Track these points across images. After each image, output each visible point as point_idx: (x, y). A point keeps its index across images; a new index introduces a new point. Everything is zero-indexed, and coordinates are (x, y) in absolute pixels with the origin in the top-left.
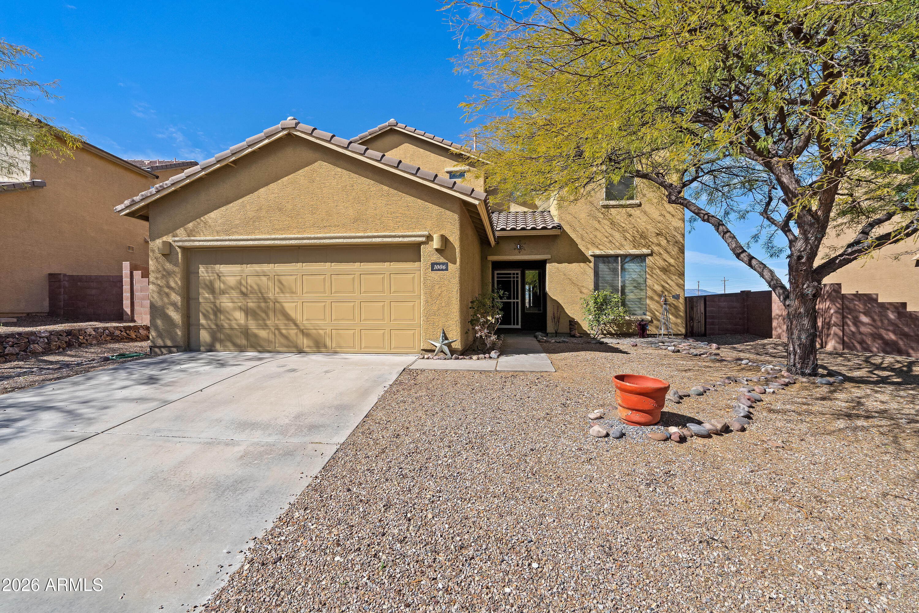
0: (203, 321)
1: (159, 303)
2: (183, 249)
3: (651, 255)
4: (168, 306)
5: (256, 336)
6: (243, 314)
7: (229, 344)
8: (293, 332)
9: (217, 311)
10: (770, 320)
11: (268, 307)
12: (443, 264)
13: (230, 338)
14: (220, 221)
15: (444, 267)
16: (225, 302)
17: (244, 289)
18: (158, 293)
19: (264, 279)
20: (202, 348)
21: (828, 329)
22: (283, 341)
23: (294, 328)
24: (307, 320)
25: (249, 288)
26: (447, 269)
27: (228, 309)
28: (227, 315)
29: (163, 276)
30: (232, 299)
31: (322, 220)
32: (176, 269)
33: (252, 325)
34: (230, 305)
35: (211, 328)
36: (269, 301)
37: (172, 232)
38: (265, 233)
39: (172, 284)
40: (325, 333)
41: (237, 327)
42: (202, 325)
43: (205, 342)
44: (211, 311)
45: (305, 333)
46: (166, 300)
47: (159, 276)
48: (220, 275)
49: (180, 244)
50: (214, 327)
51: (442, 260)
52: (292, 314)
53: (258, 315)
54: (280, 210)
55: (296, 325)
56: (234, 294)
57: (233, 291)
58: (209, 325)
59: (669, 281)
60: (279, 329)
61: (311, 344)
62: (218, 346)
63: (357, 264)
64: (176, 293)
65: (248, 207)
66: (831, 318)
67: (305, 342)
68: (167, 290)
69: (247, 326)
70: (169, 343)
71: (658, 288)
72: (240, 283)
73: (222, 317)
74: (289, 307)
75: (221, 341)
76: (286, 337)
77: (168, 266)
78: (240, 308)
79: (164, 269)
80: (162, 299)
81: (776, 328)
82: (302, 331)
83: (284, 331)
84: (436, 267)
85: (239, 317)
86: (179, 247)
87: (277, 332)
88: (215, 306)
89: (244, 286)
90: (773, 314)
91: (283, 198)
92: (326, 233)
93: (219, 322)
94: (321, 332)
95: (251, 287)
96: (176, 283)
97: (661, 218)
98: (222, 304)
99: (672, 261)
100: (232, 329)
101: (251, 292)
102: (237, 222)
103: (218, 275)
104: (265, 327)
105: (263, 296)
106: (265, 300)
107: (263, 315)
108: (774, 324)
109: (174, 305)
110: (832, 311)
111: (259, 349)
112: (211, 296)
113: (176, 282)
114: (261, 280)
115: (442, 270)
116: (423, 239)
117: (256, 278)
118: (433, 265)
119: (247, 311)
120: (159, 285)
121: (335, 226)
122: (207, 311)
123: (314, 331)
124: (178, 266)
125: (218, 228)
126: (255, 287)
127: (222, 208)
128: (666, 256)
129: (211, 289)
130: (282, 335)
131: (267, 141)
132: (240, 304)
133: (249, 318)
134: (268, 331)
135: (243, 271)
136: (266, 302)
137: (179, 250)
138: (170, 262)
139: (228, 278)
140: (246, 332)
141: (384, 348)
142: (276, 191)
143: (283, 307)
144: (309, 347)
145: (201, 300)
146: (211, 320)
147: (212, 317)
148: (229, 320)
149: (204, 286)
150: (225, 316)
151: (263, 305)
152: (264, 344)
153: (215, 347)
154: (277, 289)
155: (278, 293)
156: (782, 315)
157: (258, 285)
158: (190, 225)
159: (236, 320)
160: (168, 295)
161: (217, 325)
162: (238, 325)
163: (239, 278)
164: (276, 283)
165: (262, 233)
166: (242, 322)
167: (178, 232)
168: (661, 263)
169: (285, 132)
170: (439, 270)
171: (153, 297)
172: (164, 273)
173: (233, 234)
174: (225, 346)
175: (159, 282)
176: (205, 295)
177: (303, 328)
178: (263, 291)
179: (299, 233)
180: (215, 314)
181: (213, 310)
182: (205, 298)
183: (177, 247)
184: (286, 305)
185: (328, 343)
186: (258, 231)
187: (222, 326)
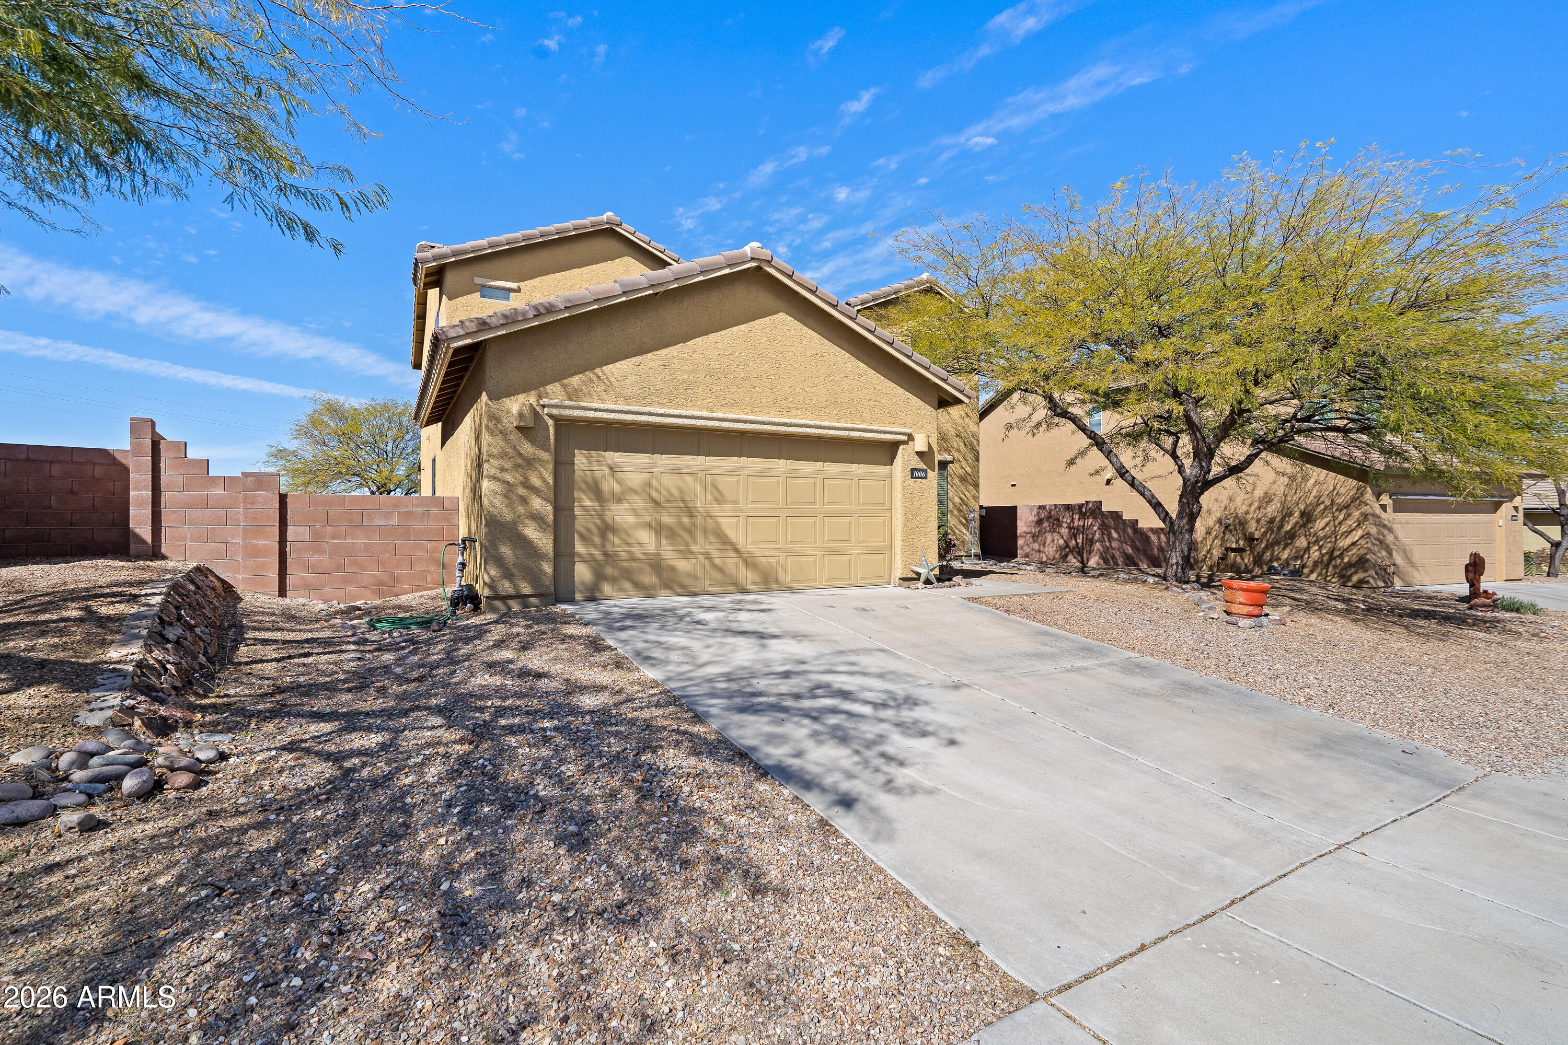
0: (579, 547)
1: (508, 515)
2: (557, 420)
3: (952, 462)
4: (527, 521)
5: (673, 569)
6: (653, 535)
7: (627, 585)
8: (731, 563)
9: (606, 529)
10: (1014, 537)
11: (694, 525)
12: (923, 470)
13: (627, 574)
14: (629, 381)
15: (923, 475)
16: (621, 515)
17: (655, 495)
18: (506, 497)
19: (688, 478)
20: (578, 596)
21: (1091, 546)
22: (716, 575)
23: (735, 555)
24: (753, 542)
25: (665, 493)
26: (926, 478)
27: (626, 527)
28: (623, 535)
29: (517, 467)
30: (635, 511)
31: (786, 399)
32: (544, 455)
33: (668, 553)
34: (631, 520)
35: (596, 561)
36: (697, 514)
37: (536, 388)
38: (703, 409)
39: (535, 481)
40: (778, 562)
41: (643, 557)
42: (580, 556)
43: (583, 583)
44: (595, 530)
45: (750, 563)
46: (521, 510)
47: (508, 465)
48: (616, 469)
49: (555, 411)
50: (599, 556)
51: (923, 466)
52: (731, 534)
53: (679, 536)
54: (726, 375)
55: (736, 550)
56: (638, 501)
57: (636, 498)
58: (591, 555)
59: (967, 494)
60: (709, 558)
61: (757, 578)
62: (607, 589)
63: (820, 464)
64: (542, 498)
65: (676, 364)
66: (1094, 535)
67: (747, 576)
68: (522, 491)
69: (658, 554)
70: (526, 589)
71: (957, 500)
72: (649, 485)
73: (617, 541)
74: (728, 524)
75: (613, 580)
76: (720, 570)
77: (527, 448)
78: (649, 526)
79: (520, 455)
80: (513, 509)
81: (1022, 548)
82: (746, 562)
83: (717, 561)
84: (916, 474)
85: (647, 539)
86: (551, 416)
87: (707, 563)
88: (604, 521)
89: (656, 490)
90: (1019, 532)
91: (731, 357)
92: (791, 417)
93: (609, 548)
94: (773, 560)
95: (668, 491)
96: (543, 480)
97: (961, 421)
98: (618, 519)
99: (969, 470)
100: (633, 558)
101: (668, 501)
102: (659, 385)
103: (611, 468)
104: (687, 554)
105: (687, 507)
106: (691, 513)
107: (686, 536)
108: (1020, 542)
109: (537, 518)
110: (1095, 528)
111: (679, 590)
112: (596, 504)
113: (542, 477)
114: (683, 480)
115: (922, 478)
116: (905, 438)
117: (676, 478)
118: (913, 470)
119: (659, 529)
120: (507, 483)
121: (801, 409)
122: (587, 529)
123: (763, 560)
124: (547, 451)
125: (628, 392)
126: (675, 492)
127: (634, 359)
128: (964, 464)
129: (596, 491)
130: (714, 566)
131: (727, 271)
132: (648, 519)
133: (664, 541)
134: (694, 561)
135: (654, 465)
136: (691, 516)
137: (550, 422)
138: (533, 443)
139: (629, 475)
140: (656, 565)
141: (849, 579)
142: (720, 346)
143: (717, 524)
144: (754, 583)
145: (577, 511)
146: (594, 545)
147: (597, 540)
148: (629, 544)
149: (583, 486)
150: (621, 539)
151: (686, 520)
152: (687, 582)
153: (600, 591)
154: (709, 497)
155: (710, 502)
156: (1030, 533)
157: (681, 490)
158: (575, 380)
159: (640, 544)
160: (524, 500)
161: (606, 554)
162: (645, 553)
163: (647, 476)
164: (709, 488)
165: (698, 407)
166: (652, 548)
167: (549, 388)
168: (961, 472)
169: (753, 264)
170: (918, 478)
171: (494, 506)
172: (520, 461)
173: (651, 404)
174: (622, 589)
175: (508, 478)
176: (584, 502)
177: (747, 555)
178: (687, 498)
179: (753, 412)
180: (603, 536)
181: (598, 527)
182: (585, 509)
183: (546, 417)
184: (723, 521)
185: (781, 576)
186: (692, 404)
187: (616, 555)
